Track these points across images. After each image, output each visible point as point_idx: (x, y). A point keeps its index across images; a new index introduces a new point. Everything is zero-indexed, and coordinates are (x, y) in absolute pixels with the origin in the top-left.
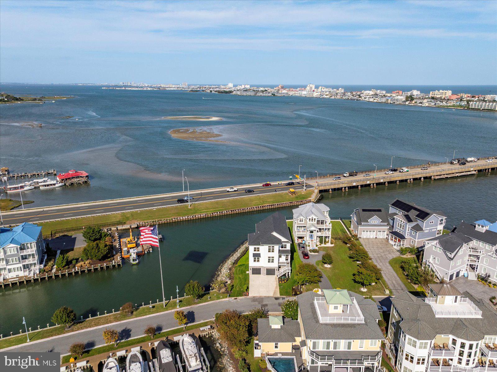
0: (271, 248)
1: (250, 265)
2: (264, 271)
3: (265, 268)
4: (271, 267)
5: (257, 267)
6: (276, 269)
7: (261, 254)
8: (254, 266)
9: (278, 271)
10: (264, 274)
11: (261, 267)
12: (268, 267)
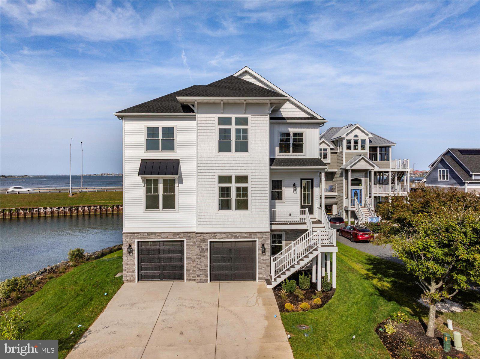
0: (233, 127)
1: (130, 227)
2: (199, 257)
3: (205, 241)
4: (234, 234)
5: (165, 235)
6: (259, 245)
7: (181, 162)
8: (148, 233)
9: (268, 253)
10: (199, 273)
11: (182, 235)
12: (219, 235)
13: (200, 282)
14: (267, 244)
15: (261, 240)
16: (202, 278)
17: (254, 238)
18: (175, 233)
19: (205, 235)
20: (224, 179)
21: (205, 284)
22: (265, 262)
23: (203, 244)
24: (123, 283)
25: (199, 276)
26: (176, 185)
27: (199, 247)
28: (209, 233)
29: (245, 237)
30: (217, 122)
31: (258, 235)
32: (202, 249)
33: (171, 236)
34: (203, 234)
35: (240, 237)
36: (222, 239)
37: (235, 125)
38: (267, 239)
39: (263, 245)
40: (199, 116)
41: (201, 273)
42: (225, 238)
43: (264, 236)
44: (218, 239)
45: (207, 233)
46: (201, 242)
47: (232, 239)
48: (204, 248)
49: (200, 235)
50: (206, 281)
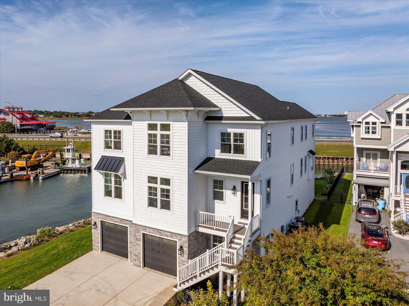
0: (159, 132)
1: (96, 208)
2: (135, 244)
3: (138, 231)
4: (159, 231)
5: (115, 220)
6: (179, 246)
7: (125, 160)
8: (106, 215)
9: (186, 256)
10: (135, 258)
11: (126, 222)
12: (148, 228)
13: (135, 265)
14: (185, 247)
15: (180, 242)
16: (137, 262)
17: (175, 239)
18: (122, 219)
19: (138, 227)
20: (152, 179)
21: (138, 268)
22: (183, 263)
23: (137, 234)
24: (92, 250)
25: (135, 260)
26: (122, 179)
27: (135, 235)
28: (141, 226)
29: (168, 236)
30: (146, 127)
31: (179, 236)
32: (137, 239)
33: (119, 221)
34: (137, 226)
35: (163, 235)
36: (150, 233)
37: (160, 131)
38: (185, 242)
39: (181, 247)
40: (134, 122)
41: (136, 258)
42: (152, 233)
43: (183, 239)
44: (148, 232)
45: (140, 225)
46: (136, 232)
47: (157, 235)
48: (138, 238)
49: (135, 225)
50: (140, 266)
